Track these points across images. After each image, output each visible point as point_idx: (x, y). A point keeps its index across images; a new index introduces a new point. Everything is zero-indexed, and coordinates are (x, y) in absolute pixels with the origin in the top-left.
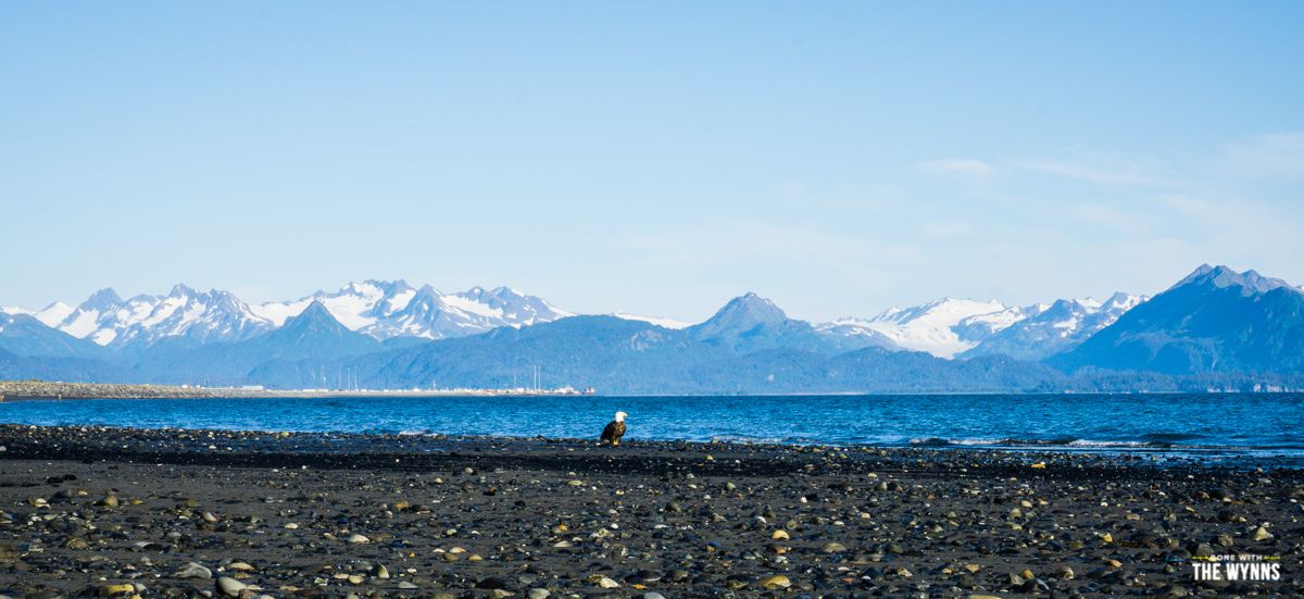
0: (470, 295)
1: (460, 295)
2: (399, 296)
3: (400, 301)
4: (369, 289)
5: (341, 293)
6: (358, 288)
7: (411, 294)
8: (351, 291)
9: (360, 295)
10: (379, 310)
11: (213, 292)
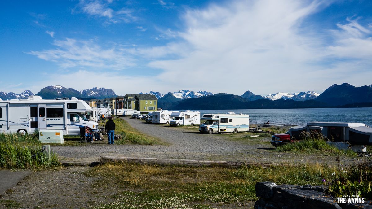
0: (199, 92)
1: (198, 92)
2: (188, 93)
3: (188, 94)
4: (182, 92)
5: (178, 92)
6: (181, 92)
7: (189, 92)
8: (180, 92)
9: (181, 93)
10: (184, 95)
11: (156, 92)
